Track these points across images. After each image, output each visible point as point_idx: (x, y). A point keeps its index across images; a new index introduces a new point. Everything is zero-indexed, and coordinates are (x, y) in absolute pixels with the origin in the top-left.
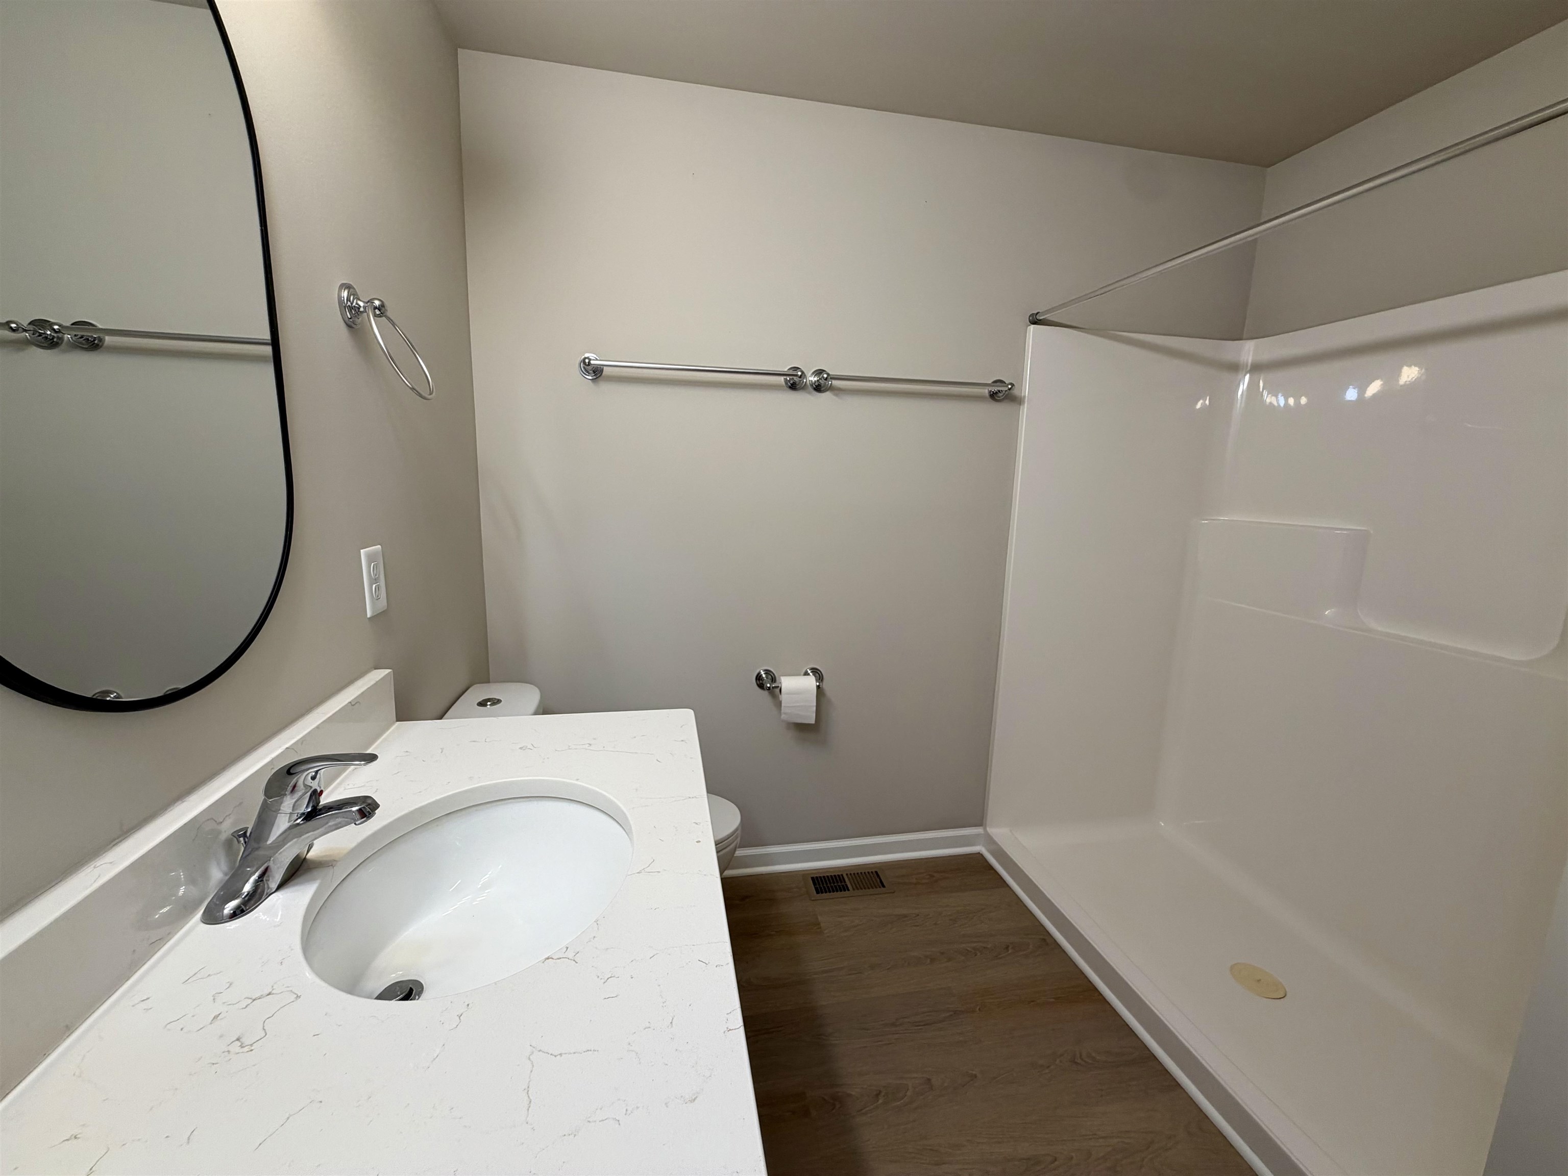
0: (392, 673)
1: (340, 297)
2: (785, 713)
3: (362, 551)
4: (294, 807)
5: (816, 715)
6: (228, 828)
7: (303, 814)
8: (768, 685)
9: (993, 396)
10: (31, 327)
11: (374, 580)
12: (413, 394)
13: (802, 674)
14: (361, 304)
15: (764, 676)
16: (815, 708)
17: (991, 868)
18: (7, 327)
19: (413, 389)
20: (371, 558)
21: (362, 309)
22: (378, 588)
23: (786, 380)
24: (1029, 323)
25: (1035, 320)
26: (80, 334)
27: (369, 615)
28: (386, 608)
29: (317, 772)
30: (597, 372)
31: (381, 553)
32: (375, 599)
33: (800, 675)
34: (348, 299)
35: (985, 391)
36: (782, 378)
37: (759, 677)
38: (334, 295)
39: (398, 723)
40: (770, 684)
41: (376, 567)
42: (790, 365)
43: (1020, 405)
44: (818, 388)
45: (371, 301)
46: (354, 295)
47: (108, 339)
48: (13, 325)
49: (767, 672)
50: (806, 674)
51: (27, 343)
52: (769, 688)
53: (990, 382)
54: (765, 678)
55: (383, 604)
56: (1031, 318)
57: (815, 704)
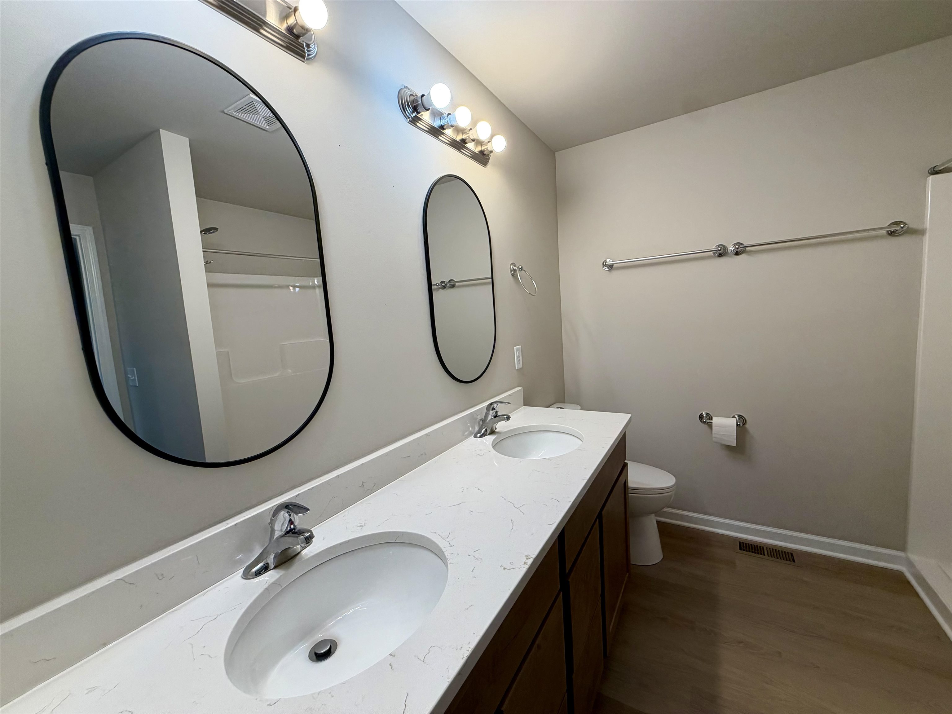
0: (522, 389)
1: (510, 268)
2: (715, 437)
3: (515, 347)
4: (493, 413)
5: (737, 441)
6: (479, 418)
7: (494, 416)
8: (705, 421)
9: (891, 234)
10: (440, 284)
11: (518, 357)
12: (530, 295)
13: (732, 416)
14: (516, 268)
15: (704, 416)
16: (735, 437)
17: (909, 583)
18: (436, 285)
19: (529, 293)
20: (517, 350)
21: (516, 270)
22: (519, 360)
23: (714, 253)
24: (929, 174)
25: (934, 172)
26: (450, 284)
27: (516, 369)
28: (522, 367)
29: (497, 405)
30: (611, 267)
31: (521, 349)
32: (519, 363)
33: (730, 417)
34: (513, 268)
35: (884, 232)
36: (712, 252)
37: (701, 417)
38: (508, 267)
39: (524, 407)
40: (706, 420)
41: (519, 353)
42: (717, 243)
43: (923, 235)
44: (737, 254)
45: (519, 267)
46: (514, 266)
47: (457, 284)
48: (437, 284)
49: (707, 414)
50: (734, 417)
51: (440, 288)
52: (705, 422)
53: (886, 226)
54: (705, 417)
55: (521, 366)
56: (930, 171)
57: (736, 435)
